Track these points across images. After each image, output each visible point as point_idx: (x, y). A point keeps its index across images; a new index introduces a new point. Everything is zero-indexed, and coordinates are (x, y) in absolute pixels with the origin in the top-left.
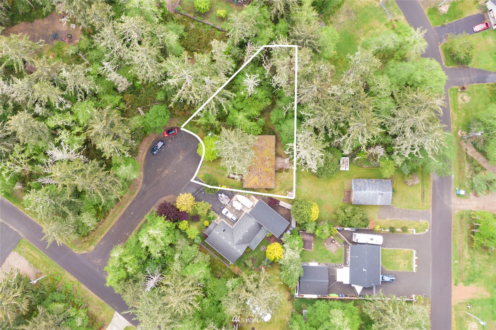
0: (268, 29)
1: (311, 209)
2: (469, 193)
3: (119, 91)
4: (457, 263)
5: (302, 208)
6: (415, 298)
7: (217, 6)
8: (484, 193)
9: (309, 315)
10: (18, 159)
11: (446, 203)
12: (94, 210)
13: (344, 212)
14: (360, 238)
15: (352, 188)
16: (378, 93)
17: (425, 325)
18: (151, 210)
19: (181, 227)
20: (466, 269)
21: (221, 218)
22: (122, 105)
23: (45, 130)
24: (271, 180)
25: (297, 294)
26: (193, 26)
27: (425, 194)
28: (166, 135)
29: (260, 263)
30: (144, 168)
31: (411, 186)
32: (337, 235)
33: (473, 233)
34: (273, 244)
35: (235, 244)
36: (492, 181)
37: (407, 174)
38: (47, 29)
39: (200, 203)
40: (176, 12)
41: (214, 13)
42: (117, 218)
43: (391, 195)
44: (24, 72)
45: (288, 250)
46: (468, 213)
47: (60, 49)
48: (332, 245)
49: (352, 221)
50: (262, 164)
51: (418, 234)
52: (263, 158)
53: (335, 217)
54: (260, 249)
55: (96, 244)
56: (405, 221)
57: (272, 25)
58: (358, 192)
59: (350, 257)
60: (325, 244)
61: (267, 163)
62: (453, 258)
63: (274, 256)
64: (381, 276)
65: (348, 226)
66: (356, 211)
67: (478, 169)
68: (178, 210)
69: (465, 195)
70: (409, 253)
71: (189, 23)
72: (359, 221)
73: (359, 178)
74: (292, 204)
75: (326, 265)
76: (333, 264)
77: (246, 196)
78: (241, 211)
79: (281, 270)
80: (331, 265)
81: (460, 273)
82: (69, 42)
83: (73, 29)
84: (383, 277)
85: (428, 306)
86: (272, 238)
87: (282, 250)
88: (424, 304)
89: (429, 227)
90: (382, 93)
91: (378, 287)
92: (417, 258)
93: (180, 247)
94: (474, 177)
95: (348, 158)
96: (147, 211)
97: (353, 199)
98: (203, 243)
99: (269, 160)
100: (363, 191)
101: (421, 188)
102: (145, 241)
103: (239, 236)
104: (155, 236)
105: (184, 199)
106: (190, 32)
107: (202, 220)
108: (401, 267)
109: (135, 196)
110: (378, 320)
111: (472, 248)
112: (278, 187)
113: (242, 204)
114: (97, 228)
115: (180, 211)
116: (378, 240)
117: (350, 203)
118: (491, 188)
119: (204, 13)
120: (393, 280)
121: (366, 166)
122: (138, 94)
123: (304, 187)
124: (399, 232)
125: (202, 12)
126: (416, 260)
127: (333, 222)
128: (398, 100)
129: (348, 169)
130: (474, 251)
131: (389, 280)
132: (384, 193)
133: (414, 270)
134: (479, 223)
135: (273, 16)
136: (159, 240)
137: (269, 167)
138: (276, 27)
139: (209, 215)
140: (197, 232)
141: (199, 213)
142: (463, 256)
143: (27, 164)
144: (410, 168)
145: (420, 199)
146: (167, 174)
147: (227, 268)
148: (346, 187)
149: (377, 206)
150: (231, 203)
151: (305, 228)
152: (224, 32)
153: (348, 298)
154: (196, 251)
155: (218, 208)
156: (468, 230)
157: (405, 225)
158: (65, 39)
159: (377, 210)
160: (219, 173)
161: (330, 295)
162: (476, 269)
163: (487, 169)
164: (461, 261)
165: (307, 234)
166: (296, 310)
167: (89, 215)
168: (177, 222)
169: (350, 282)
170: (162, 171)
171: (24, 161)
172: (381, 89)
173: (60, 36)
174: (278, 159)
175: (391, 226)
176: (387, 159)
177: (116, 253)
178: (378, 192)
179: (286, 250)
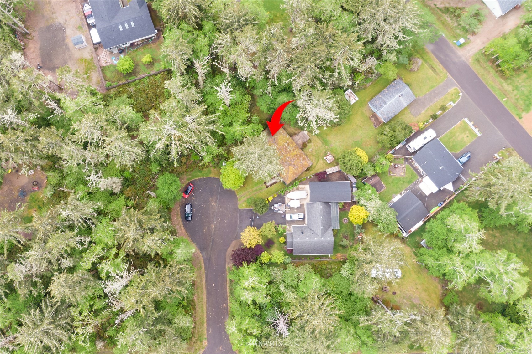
0: (199, 39)
1: (357, 154)
2: (467, 37)
3: (117, 194)
4: (506, 100)
5: (349, 160)
6: (499, 155)
7: (138, 57)
8: (479, 26)
9: (430, 242)
10: (83, 320)
11: (456, 60)
12: (180, 310)
13: (384, 135)
14: (415, 145)
15: (373, 111)
16: (331, 16)
17: (527, 171)
18: (227, 268)
19: (265, 261)
20: (517, 99)
21: (290, 226)
22: (130, 203)
23: (86, 277)
24: (304, 159)
25: (405, 234)
26: (132, 89)
27: (434, 67)
28: (187, 197)
29: (353, 235)
30: (191, 239)
31: (418, 70)
32: (394, 159)
33: (498, 66)
34: (351, 210)
35: (320, 236)
36: (477, 12)
37: (407, 63)
38: (11, 193)
39: (264, 227)
40: (108, 90)
41: (140, 64)
42: (205, 300)
43: (409, 89)
44: (27, 242)
45: (368, 204)
46: (480, 53)
47: (36, 200)
48: (397, 170)
49: (397, 137)
50: (286, 152)
51: (456, 103)
52: (282, 147)
53: (380, 145)
54: (344, 224)
55: (205, 336)
56: (438, 102)
57: (200, 32)
58: (382, 110)
59: (421, 167)
60: (392, 174)
61: (289, 148)
62: (499, 98)
63: (360, 218)
64: (458, 161)
65: (397, 143)
66: (393, 127)
67: (458, 12)
68: (250, 248)
69: (466, 41)
70: (463, 124)
71: (127, 89)
72: (403, 132)
73: (372, 98)
74: (337, 164)
75: (407, 190)
76: (411, 185)
77: (294, 190)
78: (302, 206)
79: (376, 225)
80: (411, 187)
81: (516, 106)
82: (39, 188)
83: (33, 175)
84: (459, 161)
85: (515, 154)
86: (345, 206)
87: (363, 207)
88: (510, 155)
89: (459, 90)
90: (334, 13)
91: (463, 172)
92: (472, 123)
93: (279, 277)
94: (459, 21)
95: (349, 90)
96: (224, 272)
97: (382, 120)
98: (294, 258)
99: (288, 144)
100: (385, 106)
101: (428, 65)
102: (247, 297)
103: (319, 227)
104: (252, 285)
105: (248, 235)
106: (134, 96)
107: (275, 241)
108: (466, 141)
109: (203, 268)
110: (489, 197)
111: (508, 78)
112: (314, 160)
113: (297, 199)
114: (195, 323)
115: (253, 247)
116: (430, 134)
117: (384, 124)
118: (481, 19)
119: (133, 71)
120: (469, 157)
121: (369, 84)
122: (134, 182)
123: (334, 143)
124: (441, 114)
125: (131, 71)
126: (473, 125)
127: (383, 150)
128: (352, 9)
129: (357, 99)
130: (511, 80)
131: (467, 159)
132: (403, 92)
133: (479, 134)
134: (497, 54)
135: (195, 25)
136: (258, 286)
137: (294, 150)
138: (204, 31)
139: (279, 231)
140: (282, 253)
141: (269, 237)
142: (506, 91)
143: (93, 318)
144: (406, 56)
145: (434, 74)
146: (215, 228)
147: (330, 261)
148: (368, 114)
149: (405, 109)
150: (287, 207)
151: (365, 174)
152: (162, 73)
153: (447, 201)
154: (295, 269)
155: (281, 219)
156: (492, 67)
157: (441, 105)
158: (34, 189)
159: (408, 111)
160: (257, 190)
161: (431, 212)
162: (525, 92)
163: (464, 6)
164: (508, 96)
165: (371, 178)
166: (415, 247)
167: (180, 316)
168: (257, 259)
169: (438, 187)
170: (209, 228)
171: (89, 317)
172: (331, 11)
173: (26, 190)
174: (294, 138)
175: (430, 115)
176: (381, 63)
177: (232, 328)
178: (397, 96)
179: (365, 206)
